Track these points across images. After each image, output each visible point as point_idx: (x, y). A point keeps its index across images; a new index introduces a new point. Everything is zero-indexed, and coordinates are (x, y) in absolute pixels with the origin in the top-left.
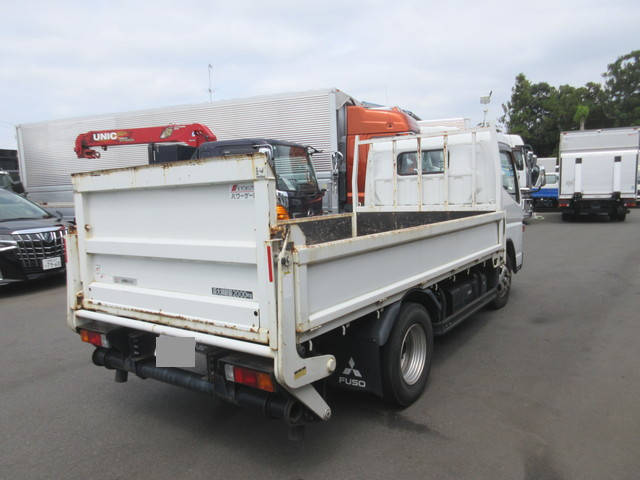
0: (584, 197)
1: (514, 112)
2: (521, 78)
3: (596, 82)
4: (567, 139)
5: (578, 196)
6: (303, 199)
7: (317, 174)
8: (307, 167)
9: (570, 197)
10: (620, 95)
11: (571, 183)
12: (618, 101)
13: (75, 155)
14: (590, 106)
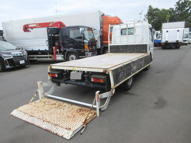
0: (168, 42)
1: (148, 17)
2: (150, 7)
3: (172, 8)
4: (164, 25)
5: (167, 42)
6: (92, 43)
7: (95, 36)
8: (92, 34)
9: (164, 42)
10: (179, 12)
11: (165, 38)
12: (178, 14)
13: (23, 31)
14: (170, 15)
